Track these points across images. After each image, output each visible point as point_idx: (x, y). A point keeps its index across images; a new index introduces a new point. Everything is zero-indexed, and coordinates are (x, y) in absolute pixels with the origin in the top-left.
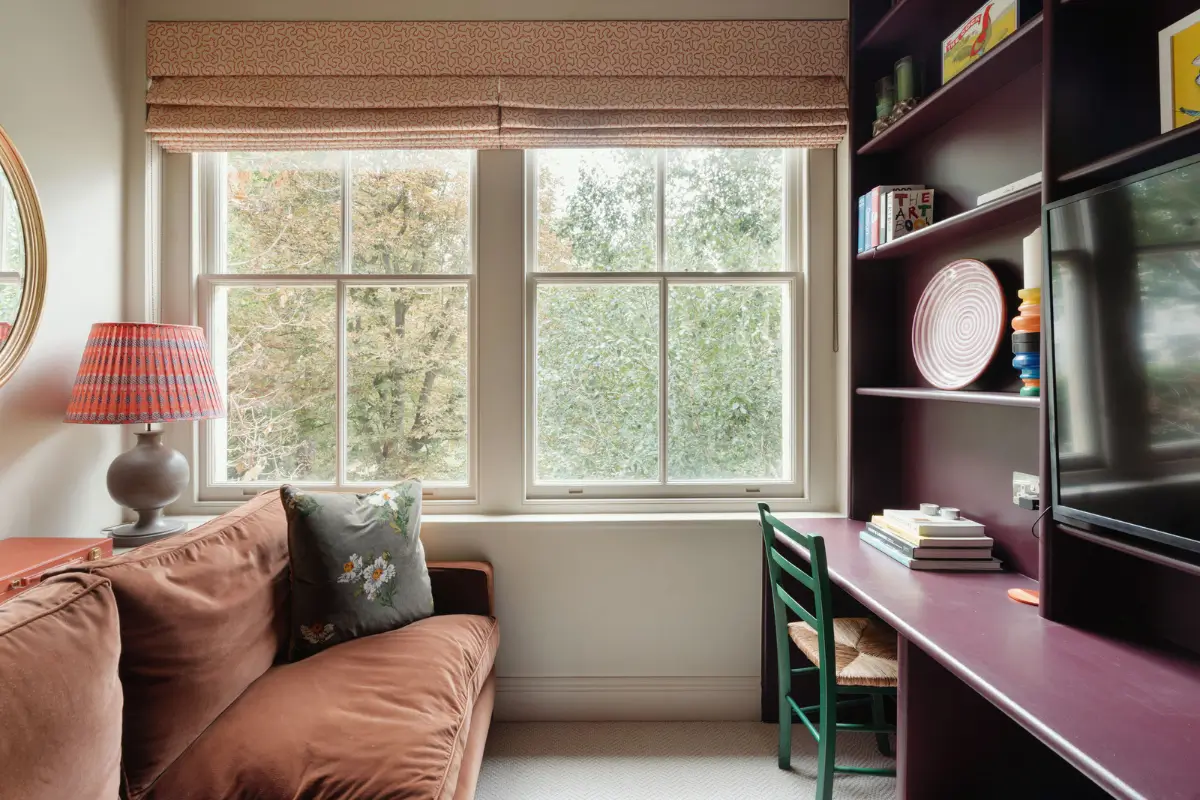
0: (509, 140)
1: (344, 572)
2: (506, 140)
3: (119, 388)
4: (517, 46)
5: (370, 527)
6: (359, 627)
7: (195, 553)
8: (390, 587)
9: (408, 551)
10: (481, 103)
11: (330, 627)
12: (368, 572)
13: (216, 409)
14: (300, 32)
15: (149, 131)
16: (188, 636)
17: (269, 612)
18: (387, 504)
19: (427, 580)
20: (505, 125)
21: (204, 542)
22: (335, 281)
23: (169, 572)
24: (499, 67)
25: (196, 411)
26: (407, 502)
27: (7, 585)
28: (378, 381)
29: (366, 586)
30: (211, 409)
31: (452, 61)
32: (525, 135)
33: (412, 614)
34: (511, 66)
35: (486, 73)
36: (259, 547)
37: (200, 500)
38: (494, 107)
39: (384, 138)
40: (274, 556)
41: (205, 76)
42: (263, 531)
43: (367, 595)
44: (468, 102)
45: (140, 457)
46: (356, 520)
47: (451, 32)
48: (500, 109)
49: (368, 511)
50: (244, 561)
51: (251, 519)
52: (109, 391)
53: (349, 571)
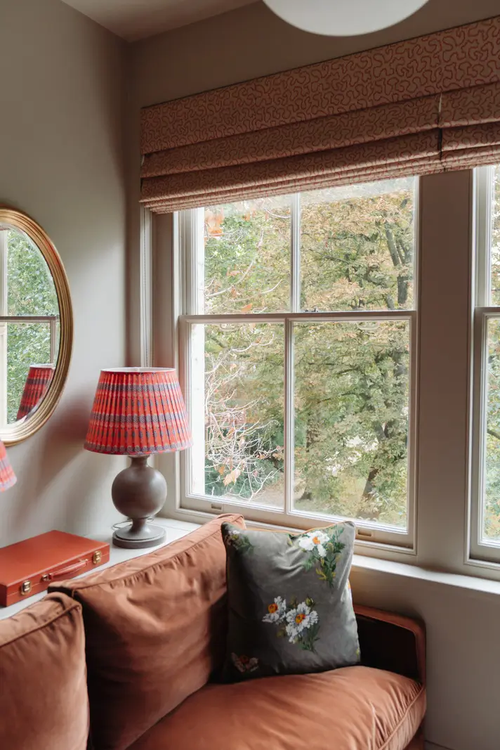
0: (452, 163)
1: (268, 613)
2: (449, 164)
3: (114, 425)
4: (462, 55)
5: (298, 570)
6: (281, 666)
7: (151, 577)
8: (311, 634)
9: (332, 599)
10: (419, 129)
11: (255, 660)
12: (290, 615)
13: (183, 441)
14: (250, 91)
15: (142, 201)
16: (137, 651)
17: (206, 636)
18: (316, 548)
19: (352, 629)
20: (446, 148)
21: (160, 567)
22: (284, 320)
23: (130, 592)
24: (441, 84)
25: (166, 444)
26: (337, 548)
27: (40, 578)
28: (379, 359)
29: (288, 629)
30: (179, 442)
31: (389, 88)
32: (471, 156)
33: (334, 661)
34: (453, 80)
35: (426, 93)
36: (203, 575)
37: (181, 507)
38: (433, 130)
39: (323, 180)
40: (214, 585)
41: (180, 147)
42: (208, 559)
43: (289, 637)
44: (404, 131)
45: (132, 476)
46: (284, 563)
47: (388, 57)
48: (440, 132)
49: (296, 555)
50: (188, 588)
51: (201, 546)
52: (108, 427)
53: (273, 612)
